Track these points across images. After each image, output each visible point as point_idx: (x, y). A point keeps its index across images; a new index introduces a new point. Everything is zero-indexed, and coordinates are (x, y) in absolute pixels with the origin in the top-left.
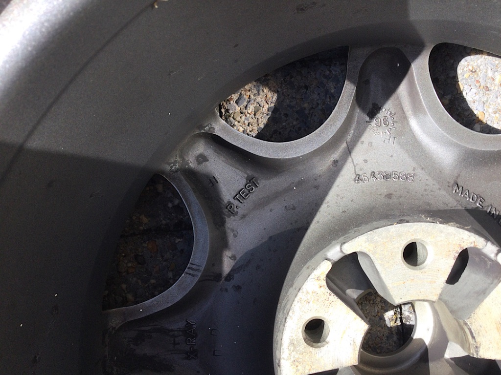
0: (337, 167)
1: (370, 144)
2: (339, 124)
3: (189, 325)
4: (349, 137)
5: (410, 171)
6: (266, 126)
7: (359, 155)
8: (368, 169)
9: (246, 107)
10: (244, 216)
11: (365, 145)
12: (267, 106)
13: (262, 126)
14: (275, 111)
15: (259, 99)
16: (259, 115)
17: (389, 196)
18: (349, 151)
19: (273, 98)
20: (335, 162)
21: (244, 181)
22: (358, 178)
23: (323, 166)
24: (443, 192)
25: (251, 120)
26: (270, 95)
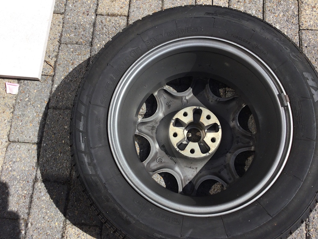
0: (200, 172)
1: (192, 175)
2: (199, 181)
3: (237, 143)
4: (197, 178)
5: (185, 168)
6: (213, 185)
7: (195, 173)
8: (194, 170)
9: (217, 191)
10: (222, 165)
11: (193, 175)
12: (212, 190)
13: (214, 186)
14: (210, 189)
15: (213, 192)
16: (214, 188)
17: (192, 163)
18: (197, 175)
19: (210, 192)
20: (200, 173)
21: (221, 172)
22: (196, 168)
23: (203, 173)
24: (179, 162)
25: (216, 187)
26: (211, 193)
